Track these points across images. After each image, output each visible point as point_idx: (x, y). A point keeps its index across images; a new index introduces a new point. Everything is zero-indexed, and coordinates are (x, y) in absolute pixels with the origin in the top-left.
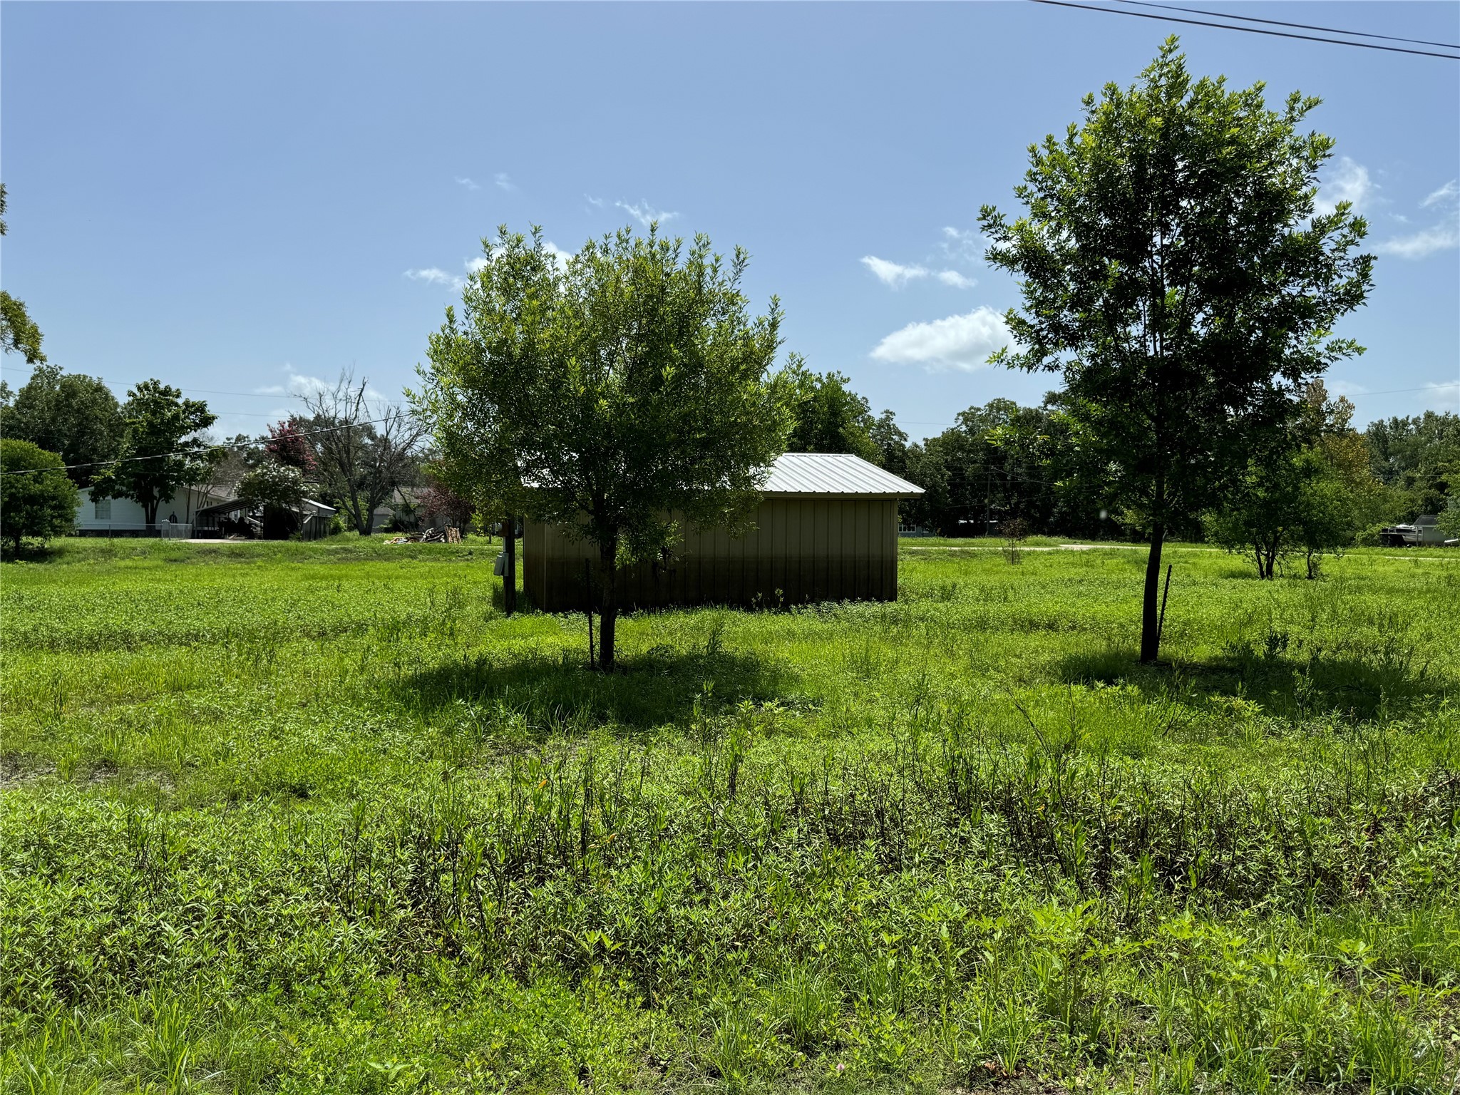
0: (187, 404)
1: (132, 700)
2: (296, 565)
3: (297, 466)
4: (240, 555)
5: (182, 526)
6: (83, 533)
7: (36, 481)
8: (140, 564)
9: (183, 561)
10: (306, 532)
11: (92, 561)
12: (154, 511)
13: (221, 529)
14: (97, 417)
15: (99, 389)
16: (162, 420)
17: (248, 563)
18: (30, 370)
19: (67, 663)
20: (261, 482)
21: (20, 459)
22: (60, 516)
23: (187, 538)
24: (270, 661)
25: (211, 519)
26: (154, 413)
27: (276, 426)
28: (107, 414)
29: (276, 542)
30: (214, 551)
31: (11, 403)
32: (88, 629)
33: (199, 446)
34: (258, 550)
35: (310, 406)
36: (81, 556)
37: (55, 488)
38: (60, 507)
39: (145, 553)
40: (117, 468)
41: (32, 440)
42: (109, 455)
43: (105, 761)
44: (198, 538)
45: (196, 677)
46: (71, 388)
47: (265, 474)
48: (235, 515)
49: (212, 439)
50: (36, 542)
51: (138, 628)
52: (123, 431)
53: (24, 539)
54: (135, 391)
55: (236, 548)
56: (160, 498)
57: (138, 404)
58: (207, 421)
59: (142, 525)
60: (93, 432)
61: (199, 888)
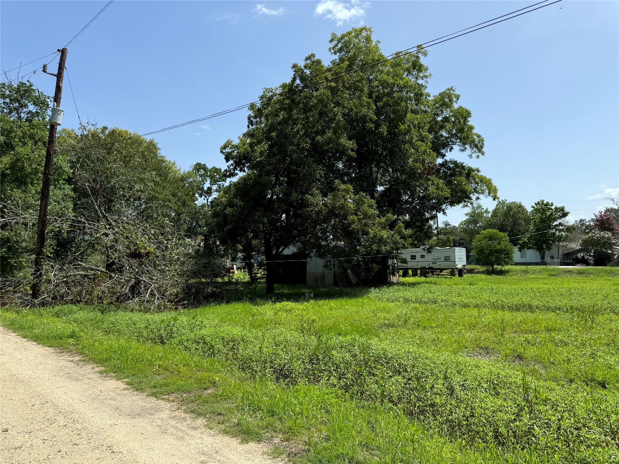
0: (556, 208)
1: (531, 332)
2: (610, 278)
3: (609, 231)
4: (583, 273)
5: (556, 260)
6: (517, 264)
7: (498, 244)
8: (538, 277)
9: (556, 276)
10: (616, 263)
11: (519, 275)
12: (544, 254)
13: (573, 262)
14: (520, 218)
15: (520, 206)
16: (546, 216)
17: (586, 277)
18: (496, 202)
19: (507, 315)
20: (592, 240)
21: (493, 236)
22: (507, 257)
23: (558, 265)
24: (592, 322)
25: (569, 257)
26: (542, 214)
27: (598, 214)
28: (524, 216)
29: (600, 267)
30: (570, 271)
31: (490, 216)
32: (515, 303)
33: (562, 226)
34: (591, 271)
35: (615, 202)
36: (516, 273)
37: (505, 247)
38: (507, 254)
39: (540, 272)
40: (529, 237)
41: (497, 229)
42: (525, 232)
43: (519, 356)
44: (563, 265)
45: (558, 326)
46: (510, 208)
47: (593, 236)
48: (580, 255)
49: (568, 222)
50: (499, 267)
51: (535, 303)
52: (530, 222)
53: (495, 266)
54: (534, 205)
55: (581, 270)
56: (546, 249)
57: (536, 211)
58: (565, 215)
59: (539, 260)
60: (519, 224)
61: (550, 415)
